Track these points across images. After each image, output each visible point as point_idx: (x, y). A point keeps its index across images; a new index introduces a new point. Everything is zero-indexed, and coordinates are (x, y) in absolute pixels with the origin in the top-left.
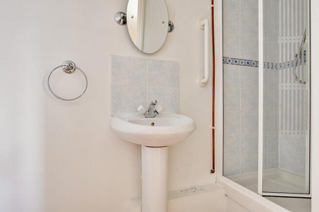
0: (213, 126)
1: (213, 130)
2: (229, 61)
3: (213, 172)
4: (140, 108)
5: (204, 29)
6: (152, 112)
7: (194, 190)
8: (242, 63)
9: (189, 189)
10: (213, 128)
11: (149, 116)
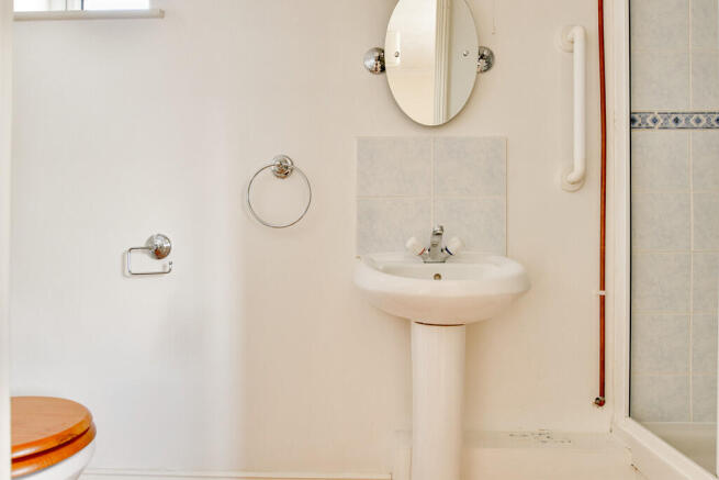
0: (603, 287)
1: (603, 300)
2: (655, 121)
3: (600, 403)
4: (411, 242)
5: (572, 51)
6: (436, 251)
7: (545, 437)
8: (698, 121)
9: (533, 434)
10: (602, 293)
11: (433, 258)
